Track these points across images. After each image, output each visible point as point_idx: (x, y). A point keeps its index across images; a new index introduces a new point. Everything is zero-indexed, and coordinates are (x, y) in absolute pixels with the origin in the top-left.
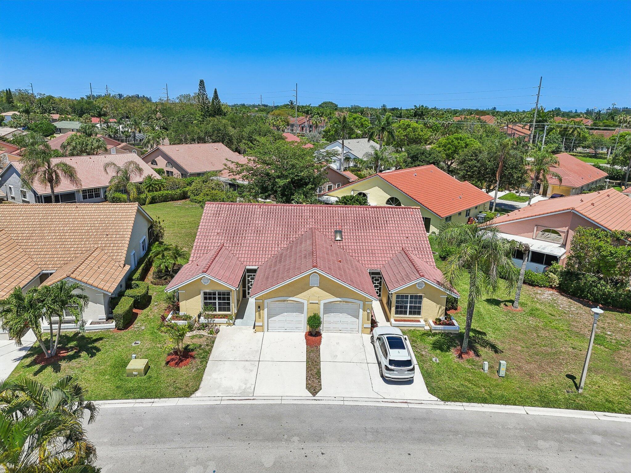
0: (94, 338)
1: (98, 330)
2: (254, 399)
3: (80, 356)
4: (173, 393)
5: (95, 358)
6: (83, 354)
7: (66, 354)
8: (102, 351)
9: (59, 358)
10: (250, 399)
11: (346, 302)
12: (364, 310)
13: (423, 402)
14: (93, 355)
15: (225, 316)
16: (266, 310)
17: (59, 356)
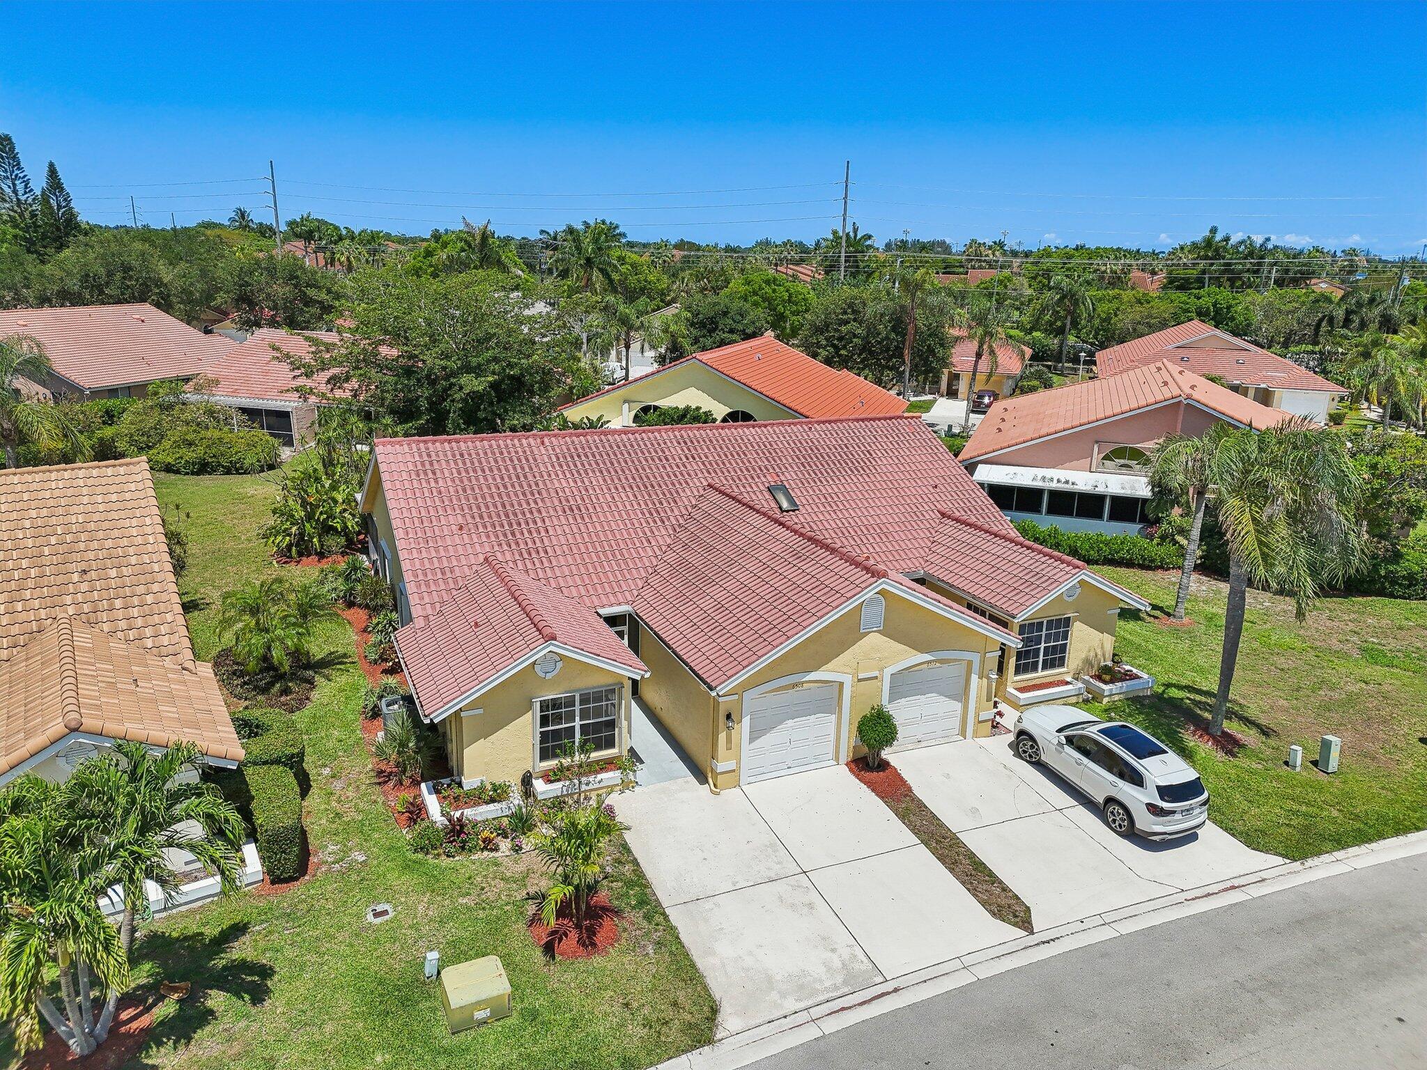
0: (212, 931)
1: (199, 903)
2: (896, 990)
3: (211, 1012)
4: (657, 1045)
5: (276, 1004)
6: (216, 999)
7: (144, 1021)
8: (282, 970)
9: (130, 1042)
10: (888, 993)
11: (942, 661)
12: (981, 677)
13: (1264, 875)
14: (258, 995)
15: (608, 764)
16: (746, 721)
17: (129, 1035)
